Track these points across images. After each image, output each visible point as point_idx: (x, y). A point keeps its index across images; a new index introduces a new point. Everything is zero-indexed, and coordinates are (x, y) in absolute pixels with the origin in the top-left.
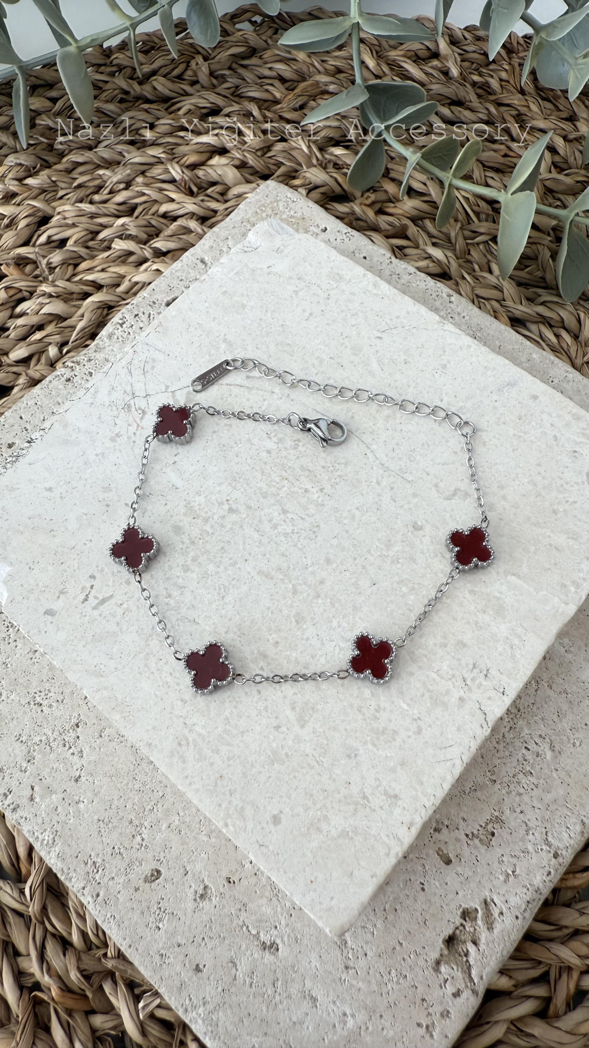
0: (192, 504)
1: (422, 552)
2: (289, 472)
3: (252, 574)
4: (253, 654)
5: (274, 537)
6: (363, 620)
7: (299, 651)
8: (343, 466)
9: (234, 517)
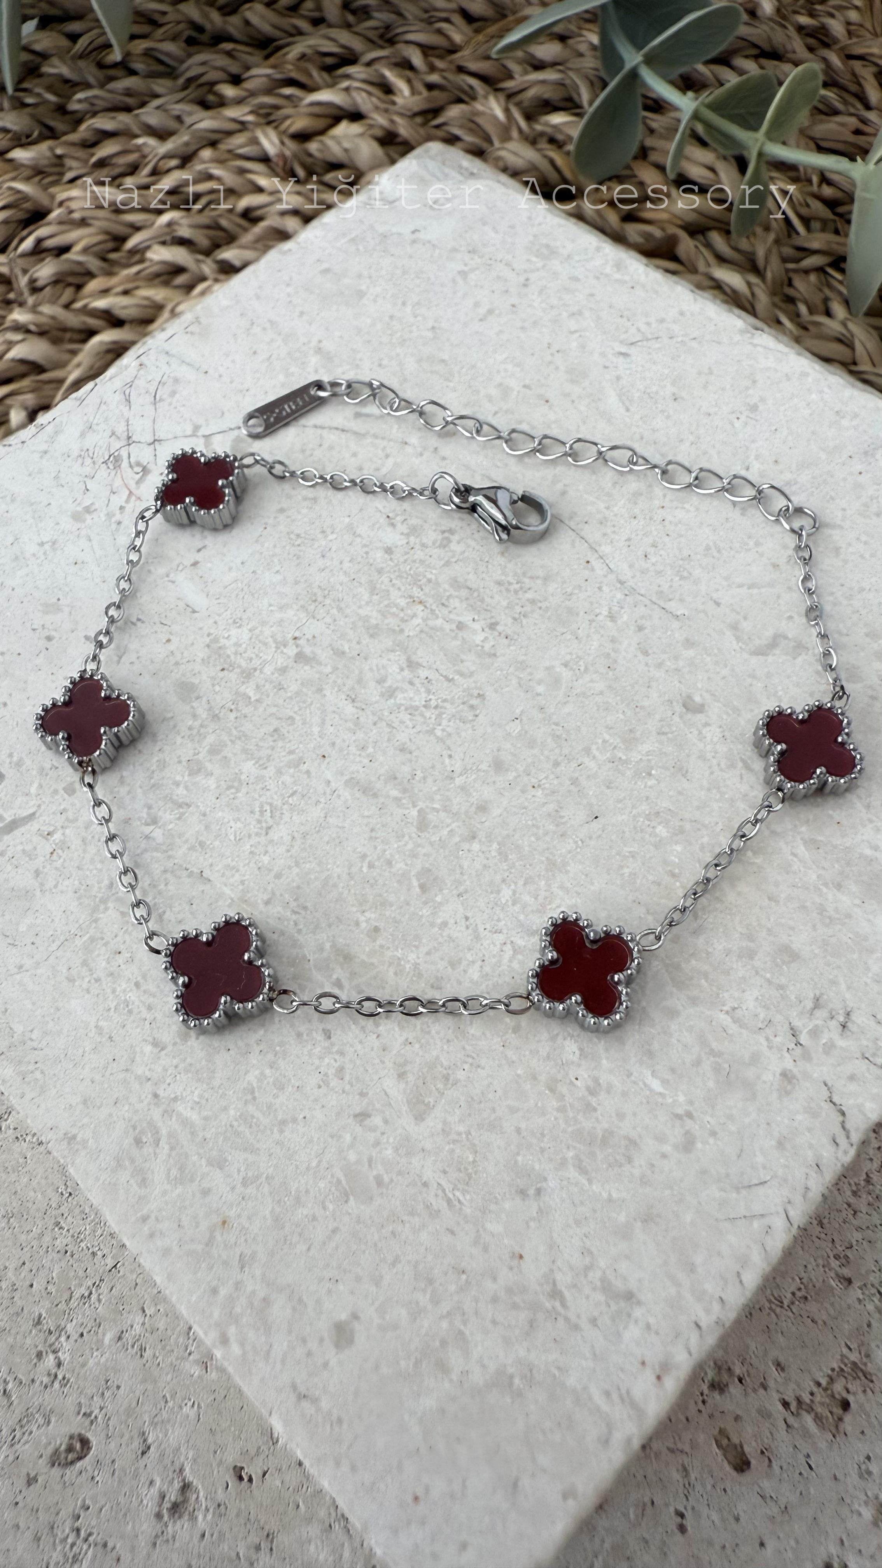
0: (223, 642)
1: (702, 757)
2: (427, 590)
3: (333, 785)
4: (322, 950)
5: (386, 714)
6: (567, 891)
7: (424, 949)
8: (539, 582)
9: (306, 672)
